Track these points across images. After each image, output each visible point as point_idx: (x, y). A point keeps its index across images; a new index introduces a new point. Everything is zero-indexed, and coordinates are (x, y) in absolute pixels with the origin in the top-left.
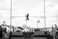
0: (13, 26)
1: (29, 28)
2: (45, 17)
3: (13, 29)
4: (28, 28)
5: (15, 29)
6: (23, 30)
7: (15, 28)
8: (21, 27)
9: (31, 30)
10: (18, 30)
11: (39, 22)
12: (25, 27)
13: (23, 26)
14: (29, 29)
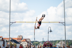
0: (3, 39)
1: (28, 40)
2: (65, 22)
3: (3, 42)
4: (26, 41)
5: (6, 43)
6: (19, 43)
7: (7, 41)
8: (16, 40)
9: (32, 43)
10: (11, 44)
11: (51, 31)
12: (22, 40)
13: (19, 37)
14: (28, 42)
